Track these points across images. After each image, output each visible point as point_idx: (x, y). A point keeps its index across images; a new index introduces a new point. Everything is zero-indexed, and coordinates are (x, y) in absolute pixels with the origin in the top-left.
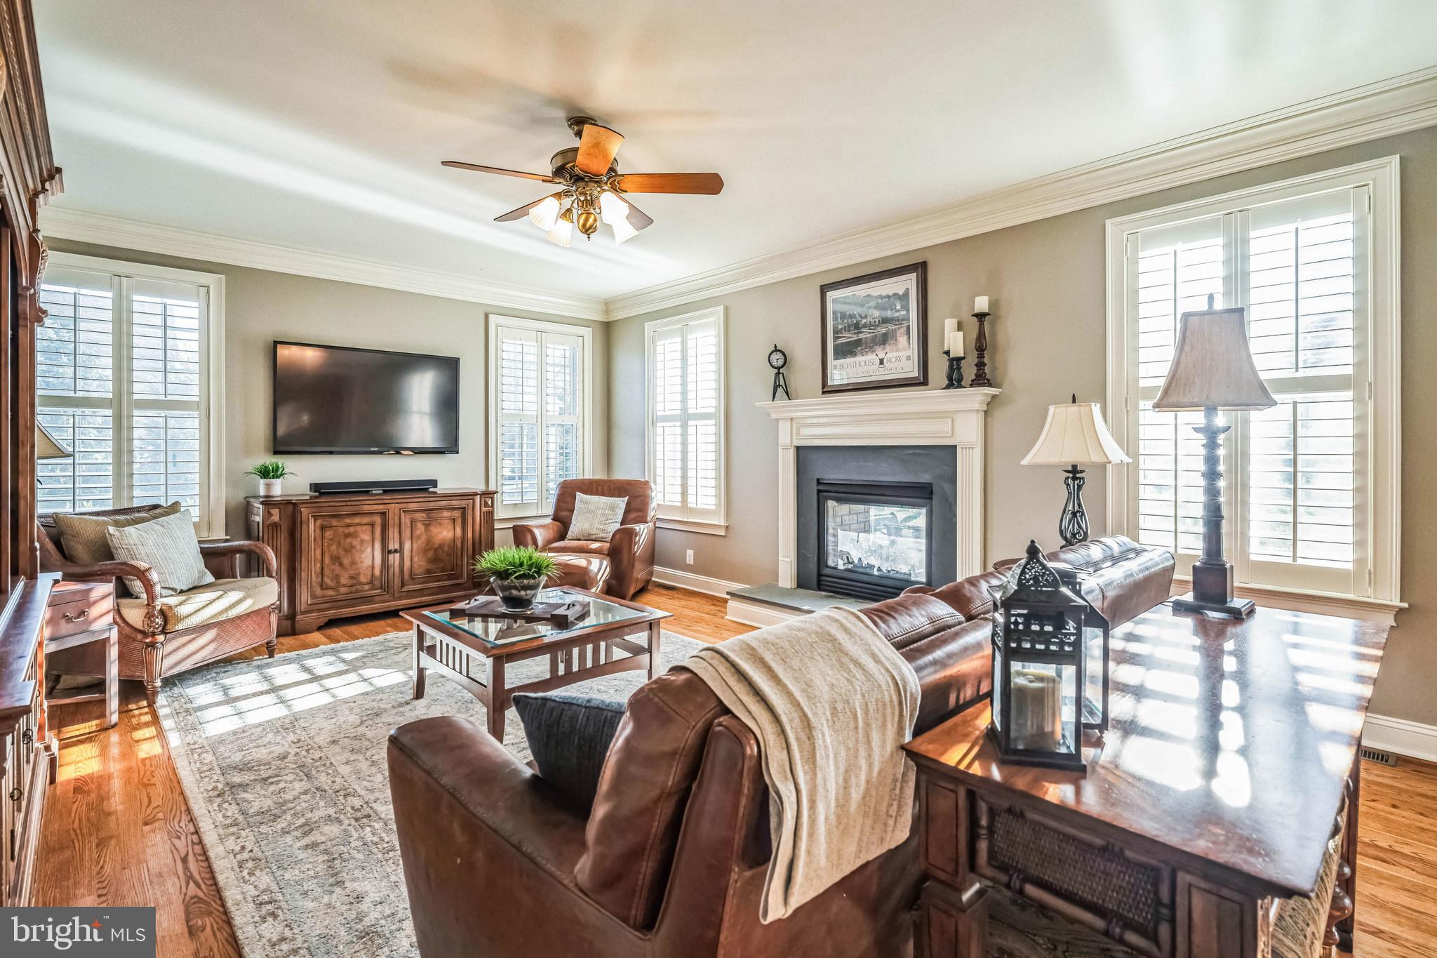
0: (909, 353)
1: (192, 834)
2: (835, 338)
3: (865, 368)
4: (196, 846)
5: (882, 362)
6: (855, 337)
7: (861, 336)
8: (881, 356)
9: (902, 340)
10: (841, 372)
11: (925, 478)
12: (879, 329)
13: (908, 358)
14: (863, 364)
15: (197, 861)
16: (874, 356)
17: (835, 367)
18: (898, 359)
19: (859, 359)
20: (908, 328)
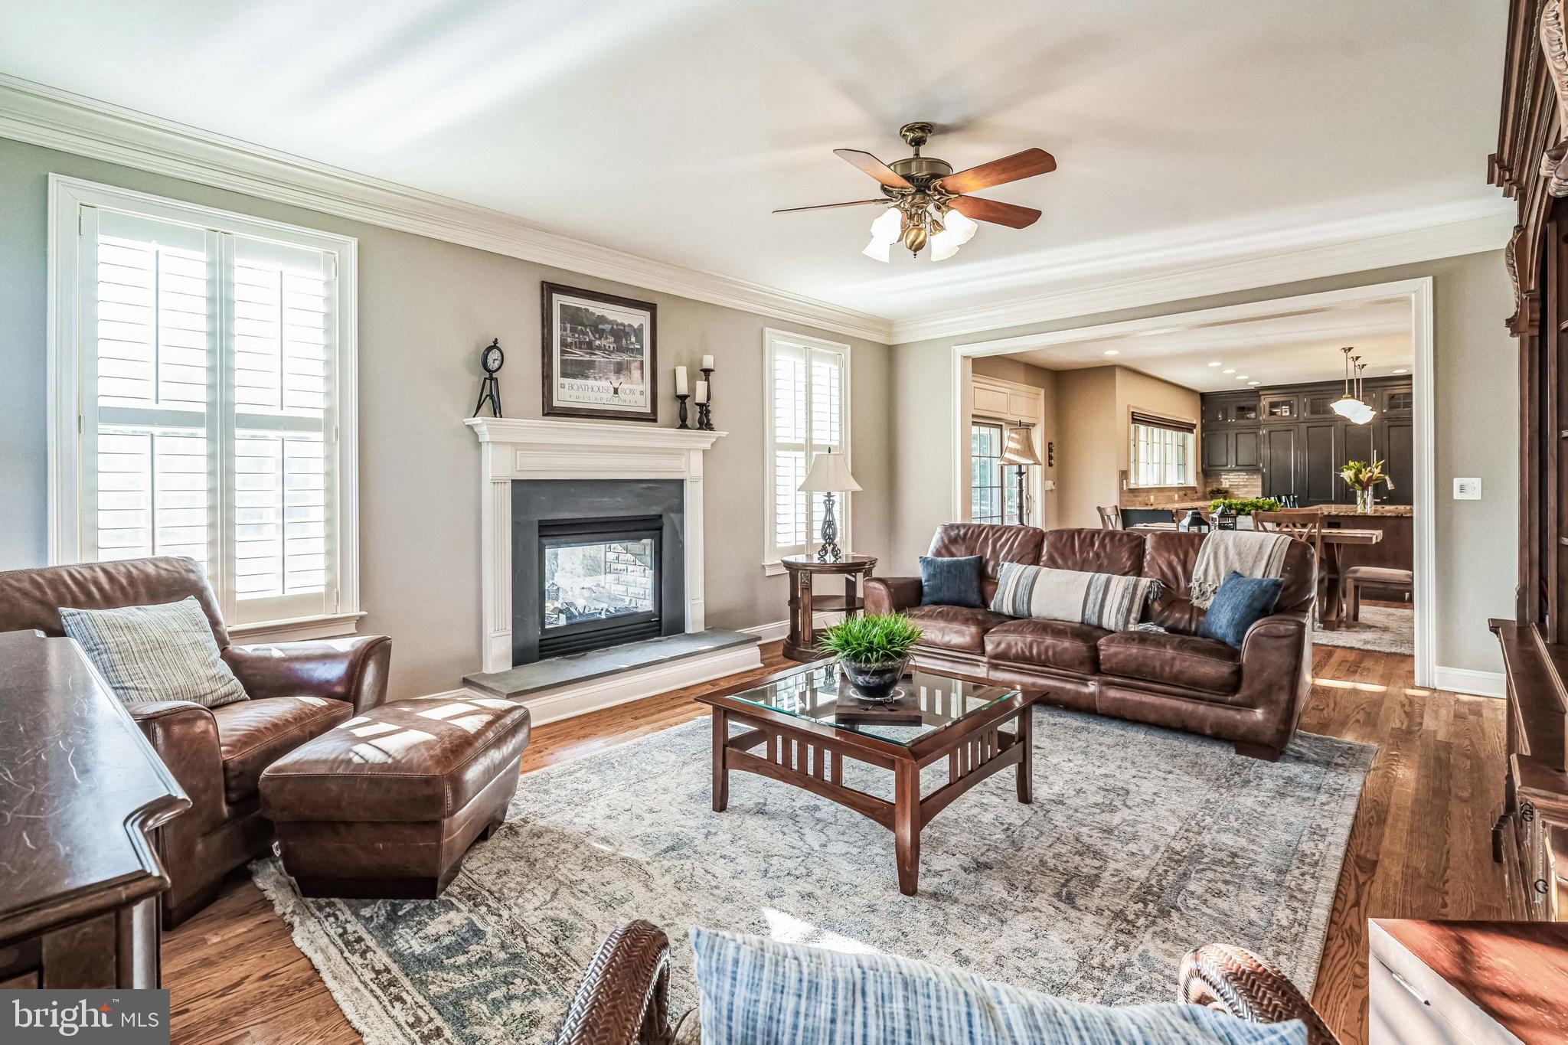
0: (641, 388)
1: (1336, 923)
2: (563, 352)
3: (599, 395)
4: (1340, 909)
5: (616, 391)
6: (587, 358)
7: (594, 358)
8: (616, 385)
9: (636, 374)
10: (568, 392)
11: (654, 510)
12: (613, 356)
13: (642, 393)
14: (596, 389)
15: (1346, 895)
16: (607, 383)
17: (563, 386)
18: (632, 392)
19: (590, 382)
20: (642, 362)
